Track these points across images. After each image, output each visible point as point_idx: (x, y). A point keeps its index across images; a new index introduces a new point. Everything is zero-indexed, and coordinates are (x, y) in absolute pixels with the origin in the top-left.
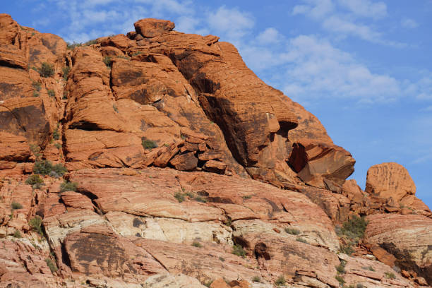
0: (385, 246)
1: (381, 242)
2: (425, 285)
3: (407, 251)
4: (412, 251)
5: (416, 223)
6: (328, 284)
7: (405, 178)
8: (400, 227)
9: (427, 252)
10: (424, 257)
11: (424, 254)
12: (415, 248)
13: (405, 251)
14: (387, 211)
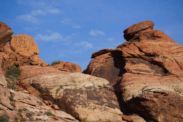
0: (33, 85)
1: (31, 83)
2: (58, 110)
3: (47, 89)
4: (50, 89)
5: (51, 72)
6: (8, 108)
7: (33, 44)
8: (42, 74)
9: (59, 90)
10: (57, 93)
11: (57, 91)
12: (52, 87)
13: (46, 89)
14: (31, 64)
